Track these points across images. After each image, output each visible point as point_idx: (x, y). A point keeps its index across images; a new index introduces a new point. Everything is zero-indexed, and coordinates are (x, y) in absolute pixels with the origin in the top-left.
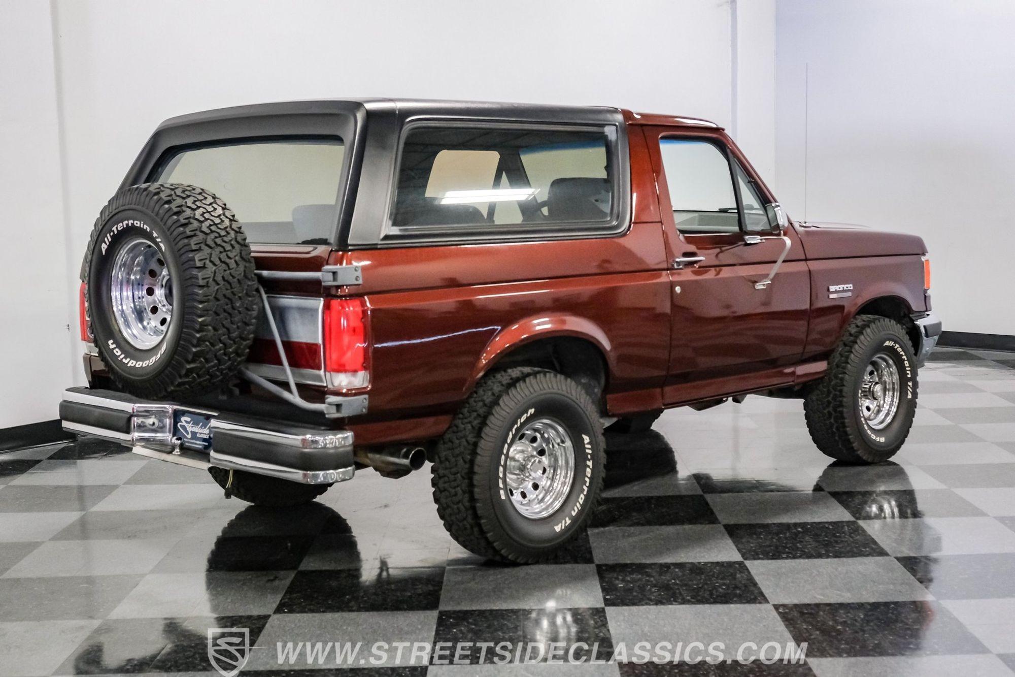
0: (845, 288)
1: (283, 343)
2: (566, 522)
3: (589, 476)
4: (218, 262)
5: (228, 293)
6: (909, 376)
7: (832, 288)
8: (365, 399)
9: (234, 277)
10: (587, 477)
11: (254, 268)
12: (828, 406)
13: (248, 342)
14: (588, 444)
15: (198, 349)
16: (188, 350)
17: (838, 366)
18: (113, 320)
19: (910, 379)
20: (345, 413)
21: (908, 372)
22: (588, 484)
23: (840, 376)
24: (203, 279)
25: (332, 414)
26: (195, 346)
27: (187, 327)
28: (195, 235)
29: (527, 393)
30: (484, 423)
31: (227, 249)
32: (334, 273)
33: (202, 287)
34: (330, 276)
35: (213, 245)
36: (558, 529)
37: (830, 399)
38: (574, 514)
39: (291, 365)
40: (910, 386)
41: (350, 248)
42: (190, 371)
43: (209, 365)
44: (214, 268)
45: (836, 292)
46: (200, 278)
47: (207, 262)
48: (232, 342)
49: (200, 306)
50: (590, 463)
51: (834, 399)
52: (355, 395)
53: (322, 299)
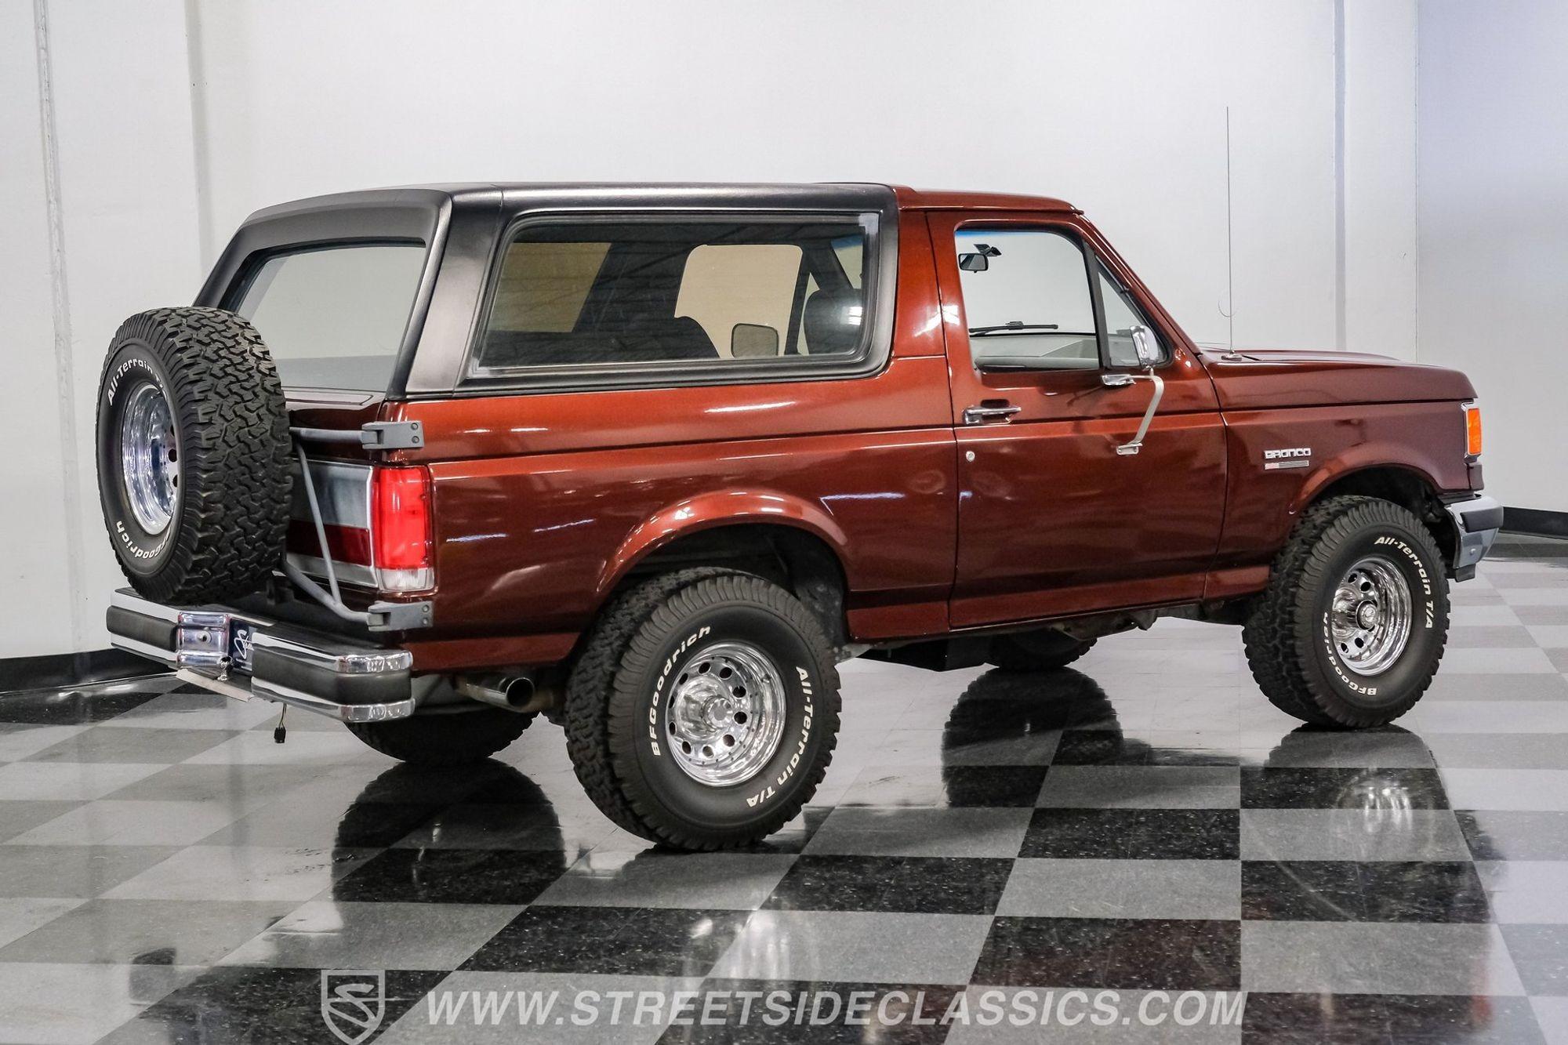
0: (1296, 453)
1: (326, 527)
2: (766, 793)
3: (808, 727)
4: (230, 415)
5: (246, 459)
6: (1428, 593)
7: (1270, 454)
8: (427, 606)
9: (254, 437)
10: (805, 729)
11: (289, 424)
12: (1273, 637)
13: (281, 525)
14: (805, 680)
15: (206, 534)
16: (194, 537)
17: (1289, 575)
18: (124, 493)
19: (1429, 598)
20: (395, 625)
21: (1426, 586)
22: (805, 740)
23: (1291, 590)
24: (208, 439)
25: (377, 626)
26: (200, 531)
27: (191, 505)
28: (201, 380)
29: (699, 604)
30: (626, 646)
31: (246, 399)
32: (379, 432)
33: (207, 450)
34: (373, 437)
35: (225, 392)
36: (752, 802)
37: (1276, 625)
38: (781, 782)
39: (334, 556)
40: (1429, 609)
41: (408, 397)
42: (197, 566)
43: (225, 556)
44: (226, 424)
45: (1277, 459)
46: (203, 438)
47: (216, 416)
48: (254, 526)
49: (204, 476)
50: (809, 709)
51: (1282, 625)
52: (415, 600)
53: (371, 467)
